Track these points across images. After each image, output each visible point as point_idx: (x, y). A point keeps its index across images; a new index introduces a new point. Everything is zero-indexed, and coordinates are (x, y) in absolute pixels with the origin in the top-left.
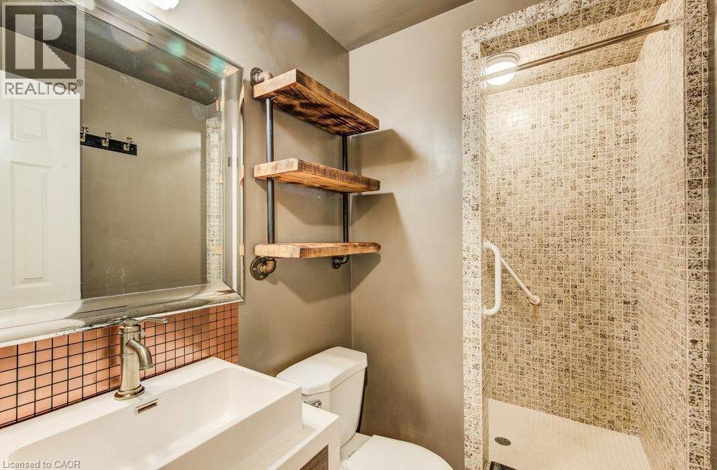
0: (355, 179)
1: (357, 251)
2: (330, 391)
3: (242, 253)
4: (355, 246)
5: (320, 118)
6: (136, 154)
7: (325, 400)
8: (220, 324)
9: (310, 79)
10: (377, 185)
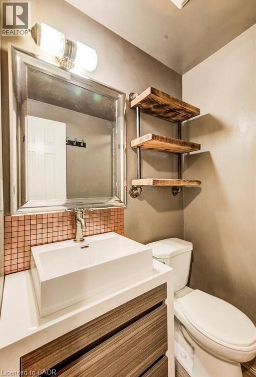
0: (185, 144)
1: (186, 184)
2: (171, 258)
3: (125, 185)
4: (185, 181)
5: (165, 113)
6: (85, 147)
7: (167, 261)
8: (116, 217)
9: (158, 91)
10: (198, 147)
